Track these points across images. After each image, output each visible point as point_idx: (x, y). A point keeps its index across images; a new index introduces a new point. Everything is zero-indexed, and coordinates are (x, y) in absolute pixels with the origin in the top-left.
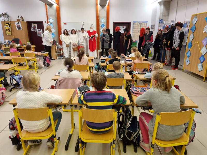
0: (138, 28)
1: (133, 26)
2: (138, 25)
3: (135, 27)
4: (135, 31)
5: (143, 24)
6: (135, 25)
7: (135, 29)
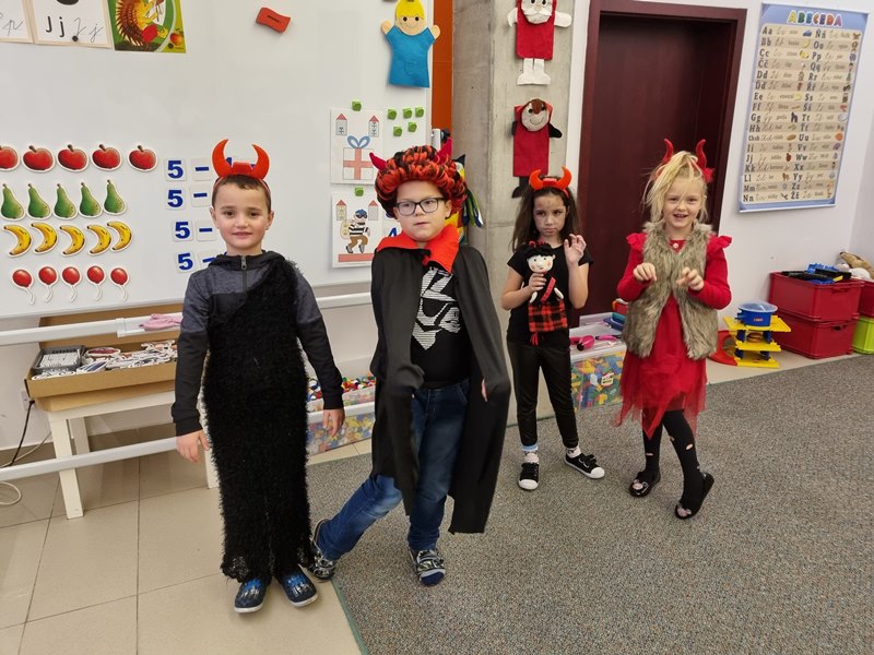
0: (795, 78)
1: (761, 62)
2: (797, 44)
3: (777, 65)
4: (770, 107)
5: (830, 46)
6: (779, 42)
7: (773, 86)
